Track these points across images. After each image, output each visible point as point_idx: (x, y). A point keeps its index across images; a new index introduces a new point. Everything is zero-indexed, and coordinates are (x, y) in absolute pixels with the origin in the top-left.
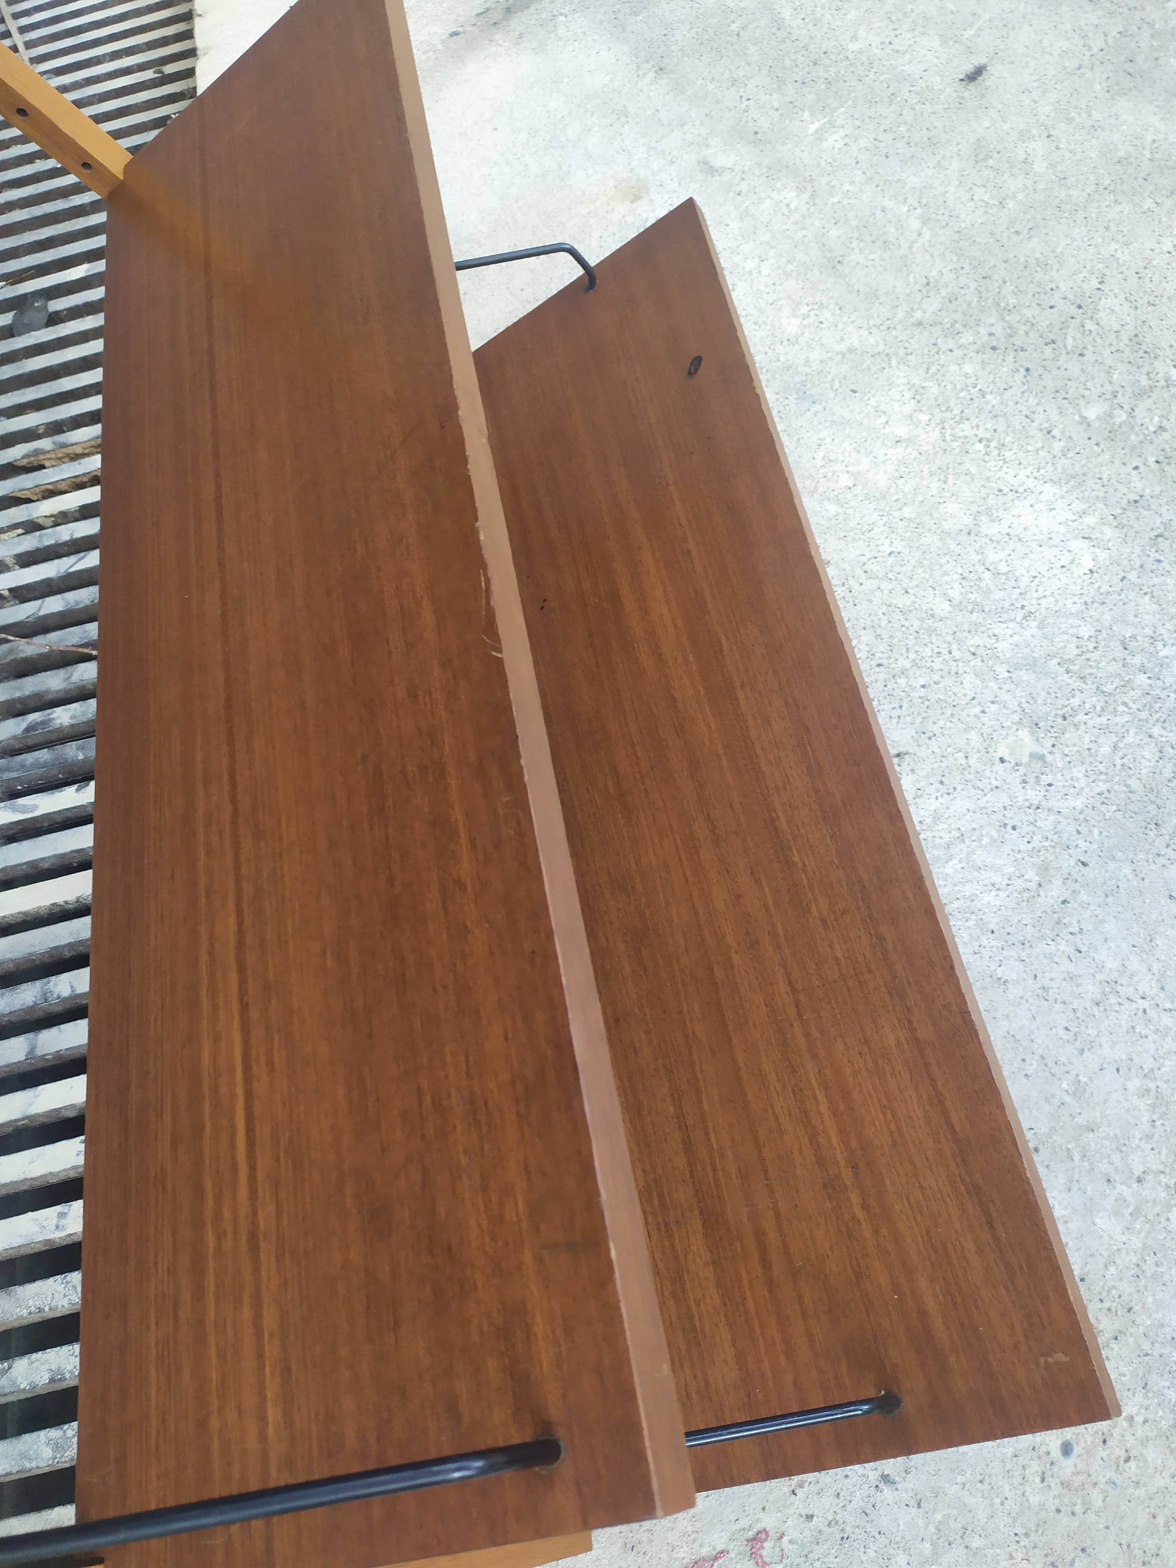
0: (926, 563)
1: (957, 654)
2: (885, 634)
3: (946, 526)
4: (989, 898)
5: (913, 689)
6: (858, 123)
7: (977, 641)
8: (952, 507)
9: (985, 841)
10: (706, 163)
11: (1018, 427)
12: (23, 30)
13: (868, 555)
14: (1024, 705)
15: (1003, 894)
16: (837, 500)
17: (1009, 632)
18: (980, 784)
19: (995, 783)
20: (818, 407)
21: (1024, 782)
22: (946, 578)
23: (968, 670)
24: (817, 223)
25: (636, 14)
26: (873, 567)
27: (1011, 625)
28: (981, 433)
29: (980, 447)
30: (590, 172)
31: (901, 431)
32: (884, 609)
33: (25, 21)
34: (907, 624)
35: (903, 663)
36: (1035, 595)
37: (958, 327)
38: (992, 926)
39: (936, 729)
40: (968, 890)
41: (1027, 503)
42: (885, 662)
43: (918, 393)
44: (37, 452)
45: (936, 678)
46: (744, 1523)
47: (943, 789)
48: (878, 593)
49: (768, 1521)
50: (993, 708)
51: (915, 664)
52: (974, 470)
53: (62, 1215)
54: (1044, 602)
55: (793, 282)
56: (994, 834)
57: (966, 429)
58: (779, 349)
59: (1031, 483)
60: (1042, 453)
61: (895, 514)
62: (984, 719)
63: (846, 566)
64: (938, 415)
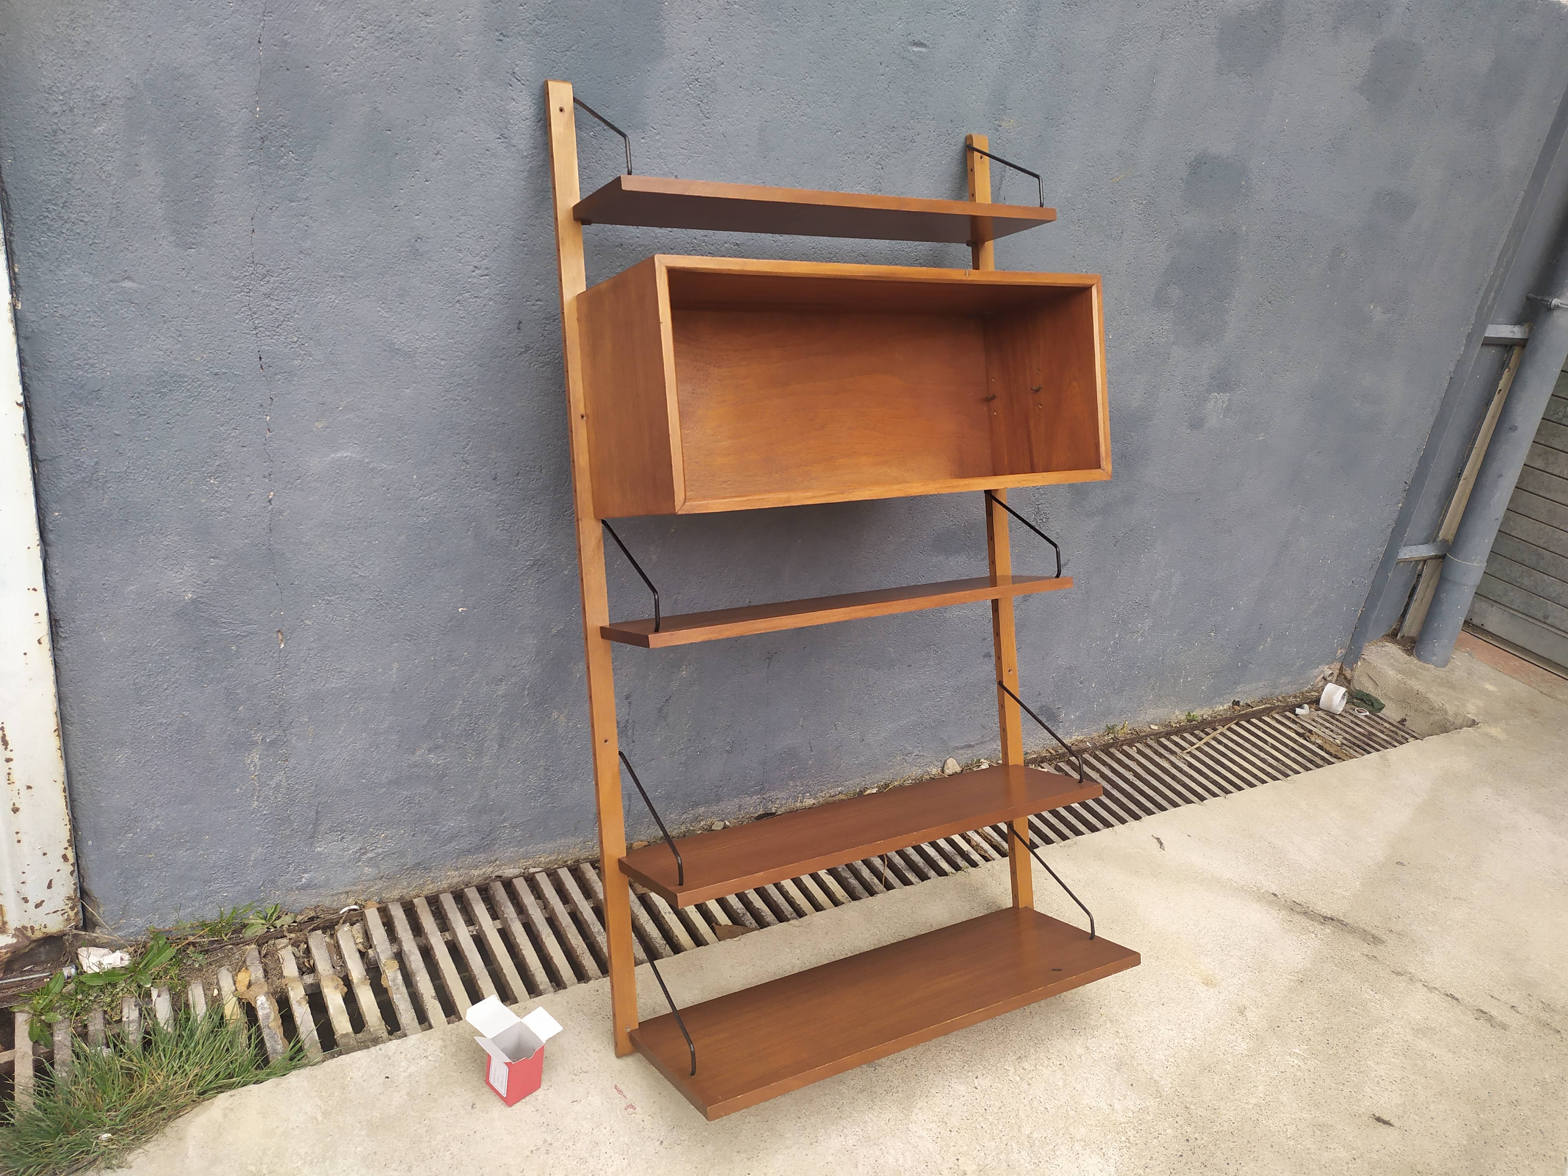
0: (1047, 1122)
1: (1004, 1138)
2: (1003, 1109)
3: (1071, 1128)
4: (891, 1159)
5: (979, 1123)
6: (1312, 1070)
7: (1014, 1146)
8: (1083, 1130)
9: (917, 1156)
10: (1245, 1008)
11: (1143, 1154)
12: (1207, 744)
13: (1041, 1100)
14: (989, 1166)
15: (895, 1164)
16: (1065, 1085)
17: (1024, 1157)
18: (942, 1152)
19: (945, 1158)
20: (1115, 1072)
21: (951, 1168)
22: (1042, 1131)
23: (997, 1143)
24: (1230, 1059)
25: (1336, 965)
26: (1036, 1103)
27: (1029, 1158)
28: (1131, 1139)
29: (1124, 1139)
30: (1213, 964)
31: (1117, 1106)
32: (1016, 1108)
33: (1214, 743)
34: (1012, 1118)
35: (991, 1119)
36: (1049, 1166)
37: (1193, 1125)
38: (879, 1161)
39: (963, 1133)
40: (891, 1151)
41: (1100, 1160)
42: (988, 1111)
43: (1144, 1110)
45: (988, 1132)
46: (636, 1103)
47: (935, 1139)
48: (1022, 1105)
49: (638, 1109)
50: (983, 1154)
51: (991, 1124)
52: (1108, 1137)
53: (670, 913)
54: (1047, 1170)
55: (1186, 1053)
56: (921, 1159)
57: (1131, 1133)
58: (1143, 1052)
59: (1112, 1161)
60: (1132, 1165)
61: (1069, 1108)
62: (975, 1152)
63: (1031, 1092)
64: (1135, 1120)
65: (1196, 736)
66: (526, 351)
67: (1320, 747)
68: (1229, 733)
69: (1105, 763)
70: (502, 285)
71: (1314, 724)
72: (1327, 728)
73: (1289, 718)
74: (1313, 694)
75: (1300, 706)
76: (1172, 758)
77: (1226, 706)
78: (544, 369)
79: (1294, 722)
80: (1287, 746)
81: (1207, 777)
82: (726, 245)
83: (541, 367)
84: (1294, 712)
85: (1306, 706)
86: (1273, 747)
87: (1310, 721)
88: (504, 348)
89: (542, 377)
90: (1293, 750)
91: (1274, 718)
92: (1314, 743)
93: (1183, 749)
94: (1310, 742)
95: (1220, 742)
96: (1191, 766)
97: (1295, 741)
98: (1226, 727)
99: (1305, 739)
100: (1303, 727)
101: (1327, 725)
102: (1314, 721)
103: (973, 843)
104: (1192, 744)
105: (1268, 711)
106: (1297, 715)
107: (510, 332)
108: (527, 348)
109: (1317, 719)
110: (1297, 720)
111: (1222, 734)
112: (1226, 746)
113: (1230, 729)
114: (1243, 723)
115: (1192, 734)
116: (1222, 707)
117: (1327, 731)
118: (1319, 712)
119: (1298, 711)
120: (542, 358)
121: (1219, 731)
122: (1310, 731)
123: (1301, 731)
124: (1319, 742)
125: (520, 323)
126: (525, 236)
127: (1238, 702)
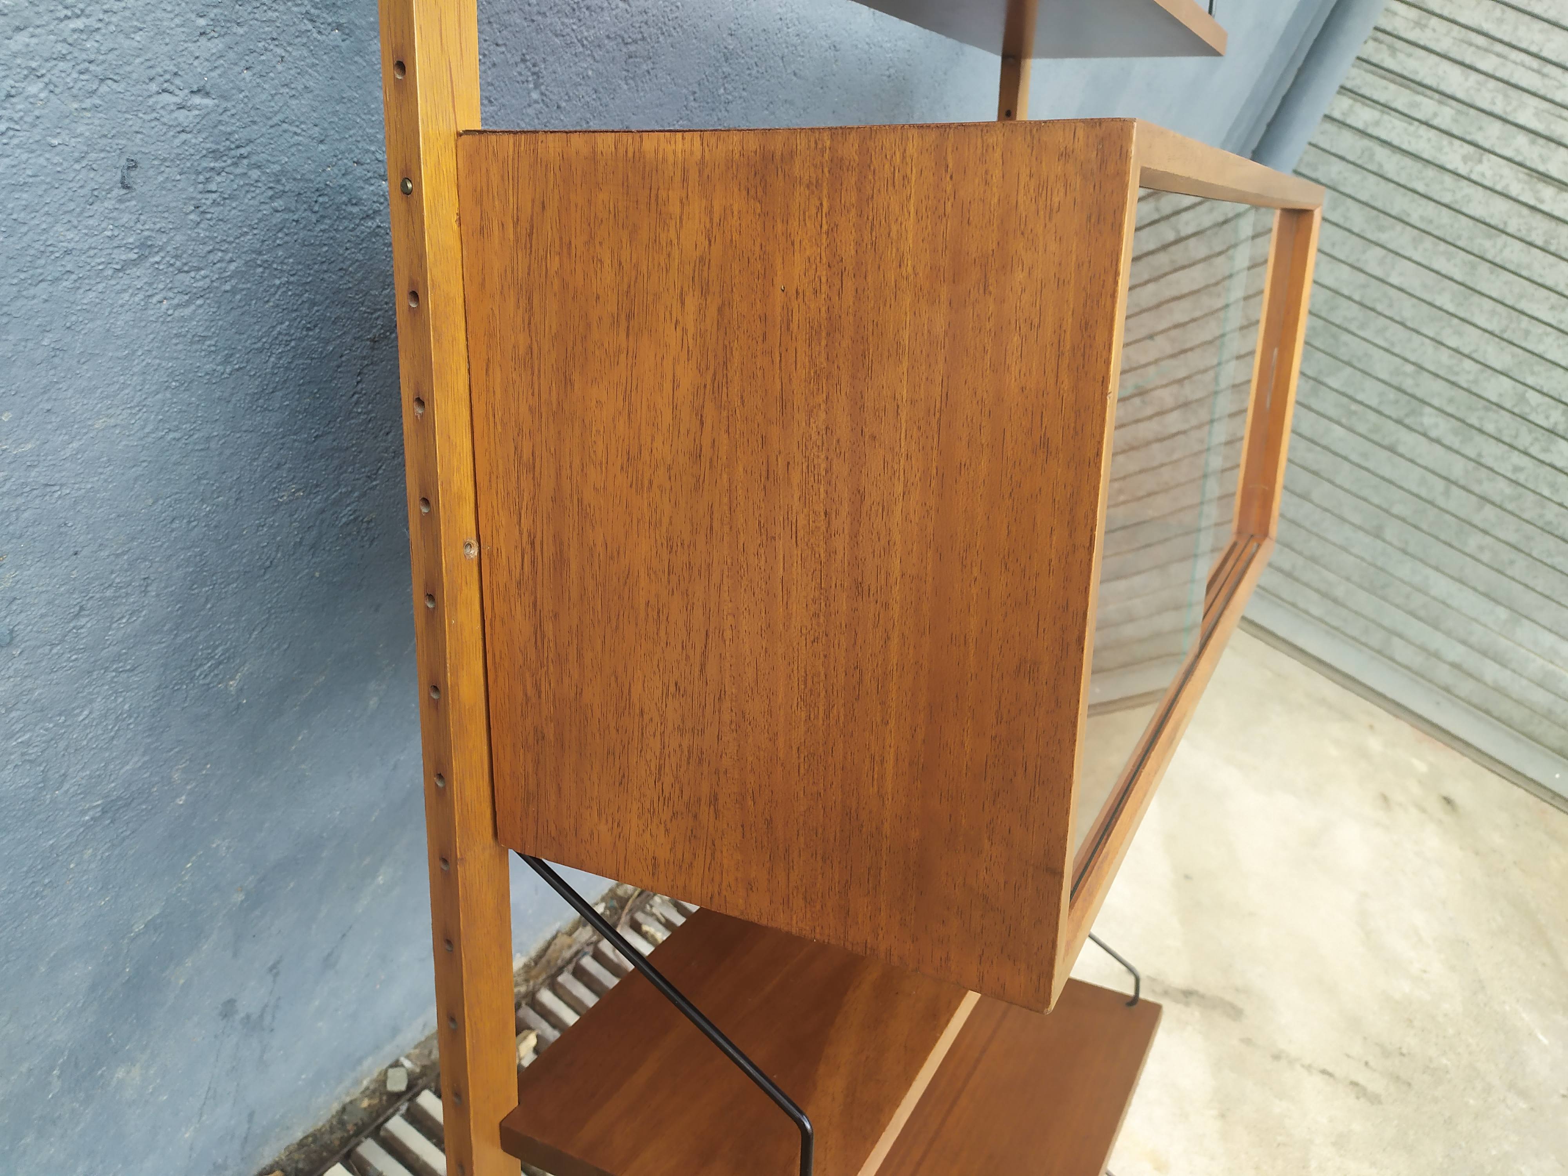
66: (142, 258)
78: (187, 311)
83: (178, 306)
88: (68, 252)
89: (177, 335)
108: (145, 248)
120: (186, 278)
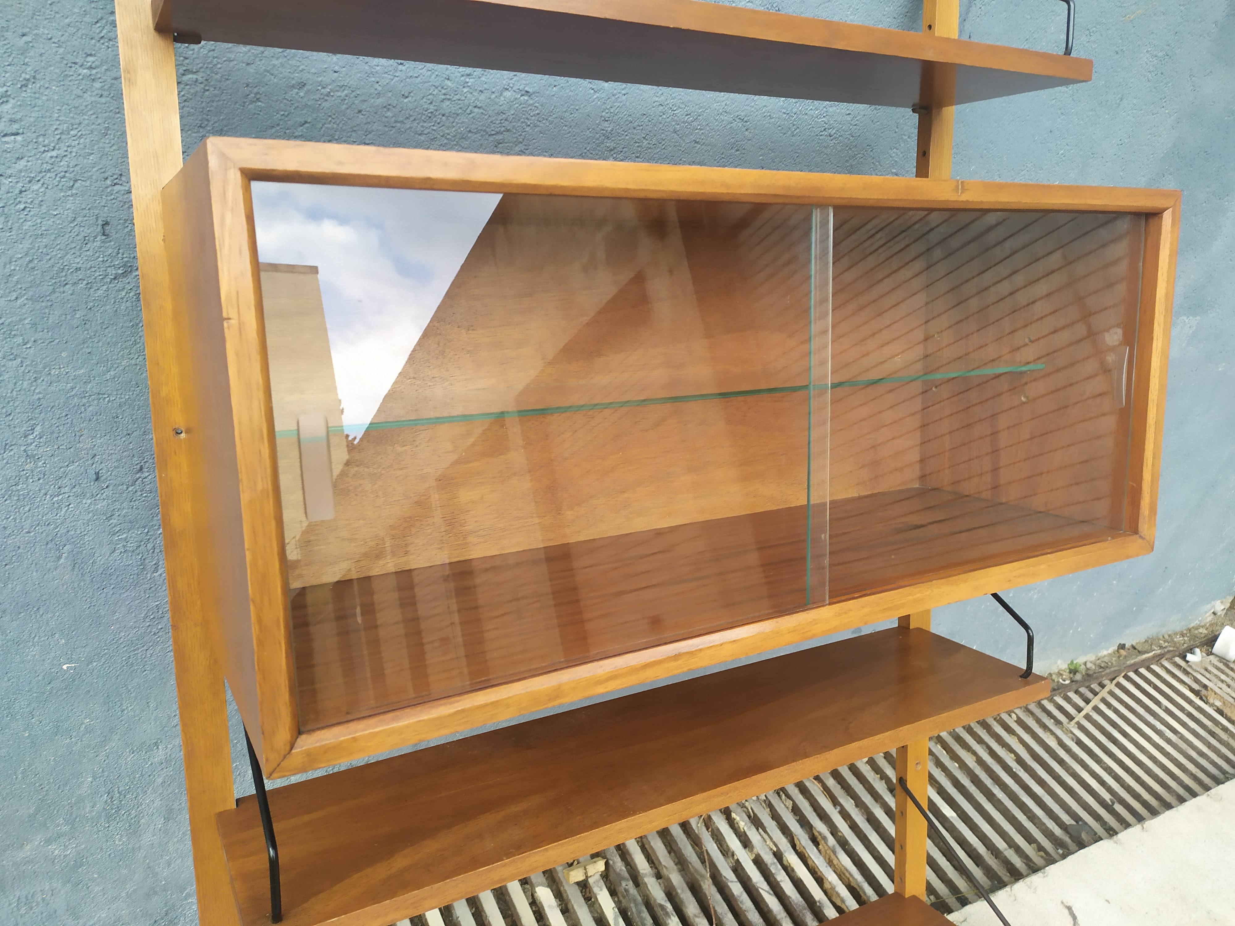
12: (1096, 709)
33: (1103, 707)
44: (825, 838)
65: (1081, 696)
67: (1220, 712)
68: (1118, 692)
69: (980, 741)
70: (54, 153)
71: (1208, 675)
72: (1222, 681)
73: (1179, 667)
74: (1201, 630)
75: (1191, 651)
76: (1059, 733)
77: (1110, 651)
79: (1187, 673)
80: (1182, 709)
81: (1098, 761)
82: (507, 94)
84: (1184, 658)
85: (1197, 650)
86: (1167, 711)
87: (1203, 671)
90: (1190, 715)
91: (1163, 666)
92: (1212, 705)
93: (1071, 718)
94: (1206, 703)
95: (1109, 706)
96: (1079, 743)
97: (1190, 702)
98: (1115, 682)
99: (1201, 699)
100: (1196, 680)
101: (1223, 677)
102: (1206, 670)
103: (827, 886)
104: (1079, 710)
105: (1158, 659)
106: (1187, 662)
107: (85, 241)
109: (1210, 668)
110: (1189, 669)
111: (1111, 693)
112: (1116, 711)
113: (1119, 685)
114: (1132, 675)
115: (1077, 692)
116: (1107, 651)
117: (1224, 686)
118: (1211, 657)
119: (1189, 657)
121: (1107, 689)
122: (1205, 687)
123: (1196, 687)
124: (1218, 704)
125: (107, 223)
126: (90, 59)
127: (1124, 645)
